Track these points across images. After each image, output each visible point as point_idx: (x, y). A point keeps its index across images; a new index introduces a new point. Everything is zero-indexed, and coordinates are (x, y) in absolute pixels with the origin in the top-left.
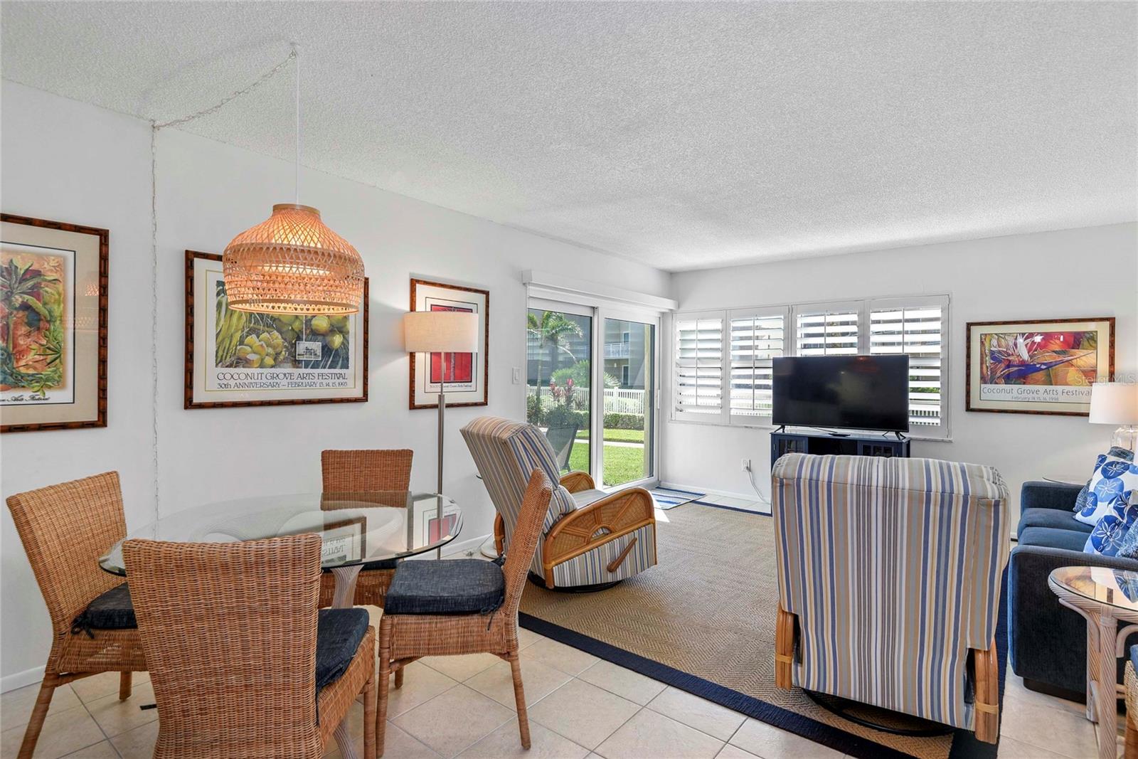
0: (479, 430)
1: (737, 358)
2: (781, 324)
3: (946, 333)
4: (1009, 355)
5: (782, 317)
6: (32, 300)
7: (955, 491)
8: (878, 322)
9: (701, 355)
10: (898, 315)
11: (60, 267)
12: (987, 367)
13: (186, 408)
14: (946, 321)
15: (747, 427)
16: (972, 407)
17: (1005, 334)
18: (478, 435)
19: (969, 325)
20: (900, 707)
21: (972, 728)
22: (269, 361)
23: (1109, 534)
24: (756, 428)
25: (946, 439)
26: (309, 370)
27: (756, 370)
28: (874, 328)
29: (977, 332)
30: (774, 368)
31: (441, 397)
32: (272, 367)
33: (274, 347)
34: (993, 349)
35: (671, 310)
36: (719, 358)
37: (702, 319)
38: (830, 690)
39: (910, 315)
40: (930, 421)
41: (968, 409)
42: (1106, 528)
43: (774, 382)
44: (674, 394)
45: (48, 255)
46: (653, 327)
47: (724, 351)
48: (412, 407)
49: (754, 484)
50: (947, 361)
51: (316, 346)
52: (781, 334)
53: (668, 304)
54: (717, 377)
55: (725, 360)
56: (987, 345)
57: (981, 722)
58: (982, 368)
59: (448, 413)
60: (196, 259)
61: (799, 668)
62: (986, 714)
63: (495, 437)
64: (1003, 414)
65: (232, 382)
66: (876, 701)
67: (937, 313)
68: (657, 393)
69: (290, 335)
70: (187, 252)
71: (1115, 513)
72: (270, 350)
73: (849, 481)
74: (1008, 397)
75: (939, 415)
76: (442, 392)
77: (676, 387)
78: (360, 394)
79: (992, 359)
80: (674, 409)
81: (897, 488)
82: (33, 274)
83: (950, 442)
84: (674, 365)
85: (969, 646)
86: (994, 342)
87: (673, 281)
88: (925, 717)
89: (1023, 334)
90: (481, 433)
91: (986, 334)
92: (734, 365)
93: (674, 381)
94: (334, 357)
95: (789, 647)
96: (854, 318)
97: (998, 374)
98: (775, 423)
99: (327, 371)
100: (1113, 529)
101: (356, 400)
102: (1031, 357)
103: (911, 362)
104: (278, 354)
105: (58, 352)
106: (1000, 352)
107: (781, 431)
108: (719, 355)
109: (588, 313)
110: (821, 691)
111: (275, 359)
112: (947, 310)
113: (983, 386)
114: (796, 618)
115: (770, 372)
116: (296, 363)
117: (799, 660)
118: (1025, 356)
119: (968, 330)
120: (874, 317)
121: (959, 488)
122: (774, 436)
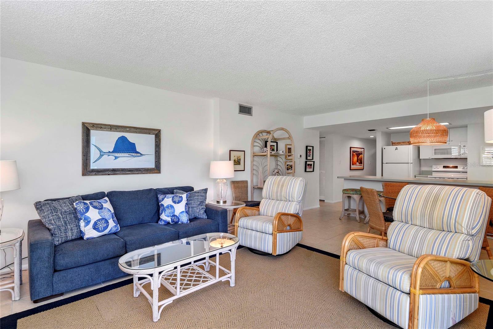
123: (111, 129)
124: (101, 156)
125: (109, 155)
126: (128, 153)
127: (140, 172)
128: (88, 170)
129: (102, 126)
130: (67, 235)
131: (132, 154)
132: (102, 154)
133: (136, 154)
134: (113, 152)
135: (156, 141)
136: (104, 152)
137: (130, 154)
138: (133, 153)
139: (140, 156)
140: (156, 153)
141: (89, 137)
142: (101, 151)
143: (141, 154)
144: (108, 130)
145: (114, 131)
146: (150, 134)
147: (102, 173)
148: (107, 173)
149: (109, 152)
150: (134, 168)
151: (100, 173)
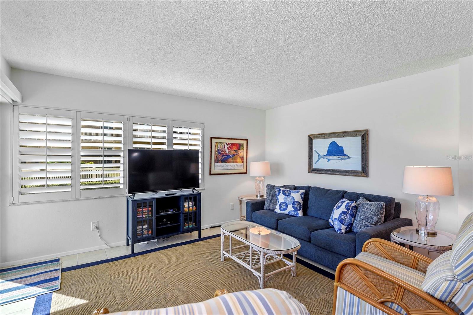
3: (203, 142)
4: (223, 151)
8: (176, 133)
12: (217, 156)
14: (203, 136)
17: (221, 143)
19: (211, 138)
23: (345, 218)
28: (175, 135)
29: (214, 141)
34: (218, 149)
41: (211, 174)
42: (344, 216)
55: (75, 148)
56: (217, 147)
58: (215, 157)
71: (346, 210)
74: (222, 168)
79: (218, 153)
83: (205, 189)
86: (219, 146)
89: (227, 143)
91: (216, 142)
96: (166, 129)
97: (220, 159)
100: (346, 215)
102: (229, 152)
106: (220, 150)
112: (203, 131)
118: (227, 152)
119: (211, 140)
120: (175, 130)
123: (325, 137)
124: (319, 158)
125: (324, 158)
126: (337, 156)
127: (347, 174)
128: (312, 169)
129: (319, 135)
130: (270, 206)
131: (340, 157)
132: (320, 157)
133: (344, 157)
134: (327, 155)
135: (363, 142)
136: (321, 156)
137: (339, 157)
138: (342, 156)
139: (348, 159)
140: (362, 156)
141: (312, 145)
142: (319, 155)
143: (348, 157)
144: (323, 138)
145: (326, 138)
146: (356, 136)
147: (319, 172)
148: (322, 172)
149: (324, 155)
150: (342, 170)
151: (318, 172)
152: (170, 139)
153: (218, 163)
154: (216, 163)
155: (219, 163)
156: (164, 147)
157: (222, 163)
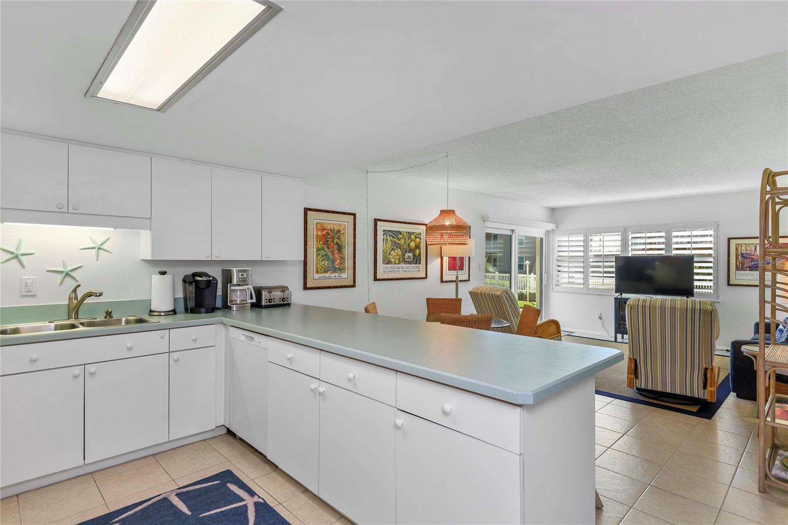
0: (481, 291)
1: (593, 256)
2: (619, 238)
3: (717, 244)
4: (752, 255)
5: (620, 234)
6: (339, 241)
7: (696, 308)
8: (678, 237)
9: (571, 254)
10: (689, 233)
11: (344, 228)
12: (739, 262)
13: (374, 280)
14: (716, 237)
15: (599, 295)
16: (731, 283)
17: (750, 244)
18: (481, 294)
19: (729, 239)
20: (678, 392)
21: (706, 398)
22: (397, 261)
24: (604, 295)
25: (716, 301)
26: (409, 265)
27: (604, 263)
28: (675, 240)
29: (733, 243)
30: (616, 262)
31: (457, 277)
32: (398, 264)
33: (399, 256)
34: (743, 252)
35: (552, 229)
36: (582, 256)
37: (572, 234)
38: (650, 388)
39: (694, 233)
40: (706, 291)
41: (729, 284)
43: (616, 269)
44: (555, 277)
45: (342, 224)
46: (542, 239)
47: (585, 253)
48: (442, 281)
49: (603, 326)
50: (717, 258)
51: (411, 255)
52: (619, 243)
53: (551, 226)
54: (581, 267)
55: (585, 258)
56: (739, 250)
57: (709, 395)
58: (736, 262)
59: (460, 284)
60: (378, 222)
61: (637, 380)
62: (711, 391)
63: (492, 294)
64: (749, 287)
65: (387, 270)
66: (669, 390)
67: (711, 232)
68: (544, 276)
69: (403, 250)
70: (375, 219)
72: (398, 257)
73: (657, 306)
74: (752, 278)
75: (712, 288)
76: (457, 274)
77: (555, 273)
78: (424, 276)
79: (742, 257)
80: (554, 284)
81: (675, 308)
82: (339, 231)
84: (554, 260)
85: (704, 367)
86: (744, 248)
87: (554, 213)
88: (688, 395)
90: (483, 292)
91: (739, 244)
92: (591, 260)
93: (554, 268)
94: (417, 260)
95: (633, 372)
96: (663, 234)
97: (746, 266)
98: (617, 291)
99: (414, 265)
101: (424, 278)
103: (695, 259)
104: (400, 258)
105: (344, 259)
106: (746, 254)
107: (620, 296)
108: (582, 254)
109: (509, 233)
110: (646, 388)
111: (399, 261)
112: (716, 230)
113: (737, 272)
114: (636, 361)
115: (614, 264)
116: (405, 262)
117: (637, 377)
119: (729, 242)
120: (675, 234)
121: (698, 307)
122: (616, 299)
152: (668, 243)
153: (742, 270)
154: (738, 270)
155: (745, 270)
156: (663, 252)
157: (750, 270)
